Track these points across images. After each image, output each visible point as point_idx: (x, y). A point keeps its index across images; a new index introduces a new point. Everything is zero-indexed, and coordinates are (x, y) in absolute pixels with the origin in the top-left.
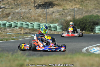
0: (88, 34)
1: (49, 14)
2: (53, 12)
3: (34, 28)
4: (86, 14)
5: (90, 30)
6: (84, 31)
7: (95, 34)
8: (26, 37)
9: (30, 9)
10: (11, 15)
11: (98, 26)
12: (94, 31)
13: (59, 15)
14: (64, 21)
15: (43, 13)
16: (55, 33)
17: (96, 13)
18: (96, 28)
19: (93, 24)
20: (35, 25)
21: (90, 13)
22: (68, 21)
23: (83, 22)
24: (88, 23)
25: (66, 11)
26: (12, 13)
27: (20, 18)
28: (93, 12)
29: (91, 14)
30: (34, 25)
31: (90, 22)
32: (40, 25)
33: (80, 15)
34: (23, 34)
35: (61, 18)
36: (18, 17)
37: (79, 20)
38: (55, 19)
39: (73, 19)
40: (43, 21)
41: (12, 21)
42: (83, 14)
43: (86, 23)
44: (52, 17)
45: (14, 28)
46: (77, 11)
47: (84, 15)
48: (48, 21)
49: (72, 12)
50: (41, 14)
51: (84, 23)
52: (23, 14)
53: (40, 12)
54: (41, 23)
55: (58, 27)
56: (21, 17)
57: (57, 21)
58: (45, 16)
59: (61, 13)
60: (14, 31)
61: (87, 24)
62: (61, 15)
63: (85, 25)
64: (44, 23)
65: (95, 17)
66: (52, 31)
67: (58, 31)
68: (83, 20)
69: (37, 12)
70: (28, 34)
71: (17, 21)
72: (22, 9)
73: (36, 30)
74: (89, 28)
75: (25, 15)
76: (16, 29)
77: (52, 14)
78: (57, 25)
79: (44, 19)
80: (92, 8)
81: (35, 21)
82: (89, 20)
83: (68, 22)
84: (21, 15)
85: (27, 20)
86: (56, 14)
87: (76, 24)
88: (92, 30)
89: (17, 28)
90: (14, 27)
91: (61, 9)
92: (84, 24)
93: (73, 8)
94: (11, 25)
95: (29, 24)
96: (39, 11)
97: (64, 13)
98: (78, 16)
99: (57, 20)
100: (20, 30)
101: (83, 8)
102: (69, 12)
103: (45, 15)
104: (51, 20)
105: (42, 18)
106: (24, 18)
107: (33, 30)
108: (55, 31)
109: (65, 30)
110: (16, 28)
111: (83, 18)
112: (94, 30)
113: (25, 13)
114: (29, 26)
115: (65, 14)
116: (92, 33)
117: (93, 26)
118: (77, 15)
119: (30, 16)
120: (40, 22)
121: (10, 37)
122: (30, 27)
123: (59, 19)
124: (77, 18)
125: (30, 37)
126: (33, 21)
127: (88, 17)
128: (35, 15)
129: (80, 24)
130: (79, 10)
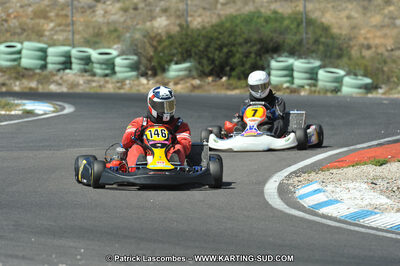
1: (83, 7)
3: (19, 65)
4: (230, 10)
6: (224, 79)
11: (280, 56)
13: (121, 13)
14: (145, 36)
15: (55, 4)
17: (270, 3)
18: (274, 64)
19: (259, 50)
20: (24, 52)
21: (246, 4)
22: (159, 34)
23: (219, 42)
24: (240, 45)
30: (19, 52)
31: (247, 41)
32: (44, 51)
33: (208, 13)
35: (129, 22)
37: (204, 33)
38: (105, 29)
39: (178, 29)
40: (55, 37)
42: (219, 6)
43: (233, 45)
44: (94, 19)
47: (222, 13)
50: (48, 9)
51: (226, 46)
54: (50, 46)
55: (118, 61)
58: (67, 16)
59: (127, 4)
61: (237, 51)
62: (131, 11)
63: (227, 53)
64: (63, 45)
65: (267, 21)
66: (96, 78)
67: (120, 76)
68: (220, 33)
73: (31, 73)
74: (243, 65)
77: (95, 6)
78: (114, 53)
79: (61, 28)
81: (25, 34)
82: (244, 33)
83: (160, 41)
86: (110, 7)
87: (194, 50)
92: (225, 50)
95: (2, 48)
97: (141, 5)
98: (200, 16)
99: (116, 30)
103: (62, 9)
104: (91, 30)
105: (52, 25)
108: (107, 78)
109: (150, 72)
111: (221, 25)
114: (1, 57)
115: (148, 8)
117: (260, 56)
118: (195, 12)
119: (3, 15)
120: (45, 39)
122: (4, 61)
123: (120, 29)
124: (195, 23)
125: (20, 113)
126: (14, 34)
127: (238, 21)
128: (21, 10)
129: (210, 49)
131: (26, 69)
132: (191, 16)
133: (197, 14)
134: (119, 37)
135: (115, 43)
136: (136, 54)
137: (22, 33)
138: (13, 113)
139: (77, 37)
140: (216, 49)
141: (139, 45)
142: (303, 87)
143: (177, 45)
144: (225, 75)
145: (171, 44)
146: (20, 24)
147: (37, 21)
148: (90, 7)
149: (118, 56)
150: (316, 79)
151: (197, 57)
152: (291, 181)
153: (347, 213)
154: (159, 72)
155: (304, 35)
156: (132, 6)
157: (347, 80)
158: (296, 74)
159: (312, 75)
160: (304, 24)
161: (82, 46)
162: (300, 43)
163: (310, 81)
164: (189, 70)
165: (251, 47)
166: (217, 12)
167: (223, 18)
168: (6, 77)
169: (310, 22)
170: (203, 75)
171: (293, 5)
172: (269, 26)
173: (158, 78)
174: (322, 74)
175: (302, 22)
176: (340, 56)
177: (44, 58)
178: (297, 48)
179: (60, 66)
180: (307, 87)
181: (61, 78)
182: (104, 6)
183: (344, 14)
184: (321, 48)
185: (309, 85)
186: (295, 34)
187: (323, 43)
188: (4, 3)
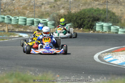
0: (86, 33)
1: (38, 6)
2: (43, 4)
3: (18, 24)
4: (84, 8)
6: (82, 29)
7: (96, 32)
8: (13, 36)
11: (99, 22)
12: (95, 29)
13: (50, 8)
14: (57, 15)
17: (96, 6)
18: (97, 24)
19: (93, 20)
20: (19, 20)
21: (89, 6)
22: (61, 15)
23: (80, 17)
24: (87, 18)
25: (58, 3)
28: (93, 5)
30: (18, 20)
31: (89, 17)
32: (26, 19)
33: (77, 9)
35: (52, 11)
37: (75, 14)
38: (45, 13)
39: (67, 13)
40: (29, 15)
42: (80, 6)
43: (85, 18)
44: (41, 10)
46: (73, 3)
49: (66, 4)
50: (27, 7)
51: (82, 18)
52: (4, 6)
53: (25, 4)
56: (2, 9)
57: (48, 15)
58: (33, 9)
61: (86, 20)
62: (53, 8)
64: (32, 17)
68: (80, 15)
69: (22, 4)
74: (87, 25)
75: (6, 7)
77: (42, 6)
78: (47, 20)
79: (31, 12)
81: (20, 14)
82: (88, 15)
84: (1, 7)
85: (9, 13)
86: (46, 6)
87: (72, 20)
88: (92, 27)
92: (82, 20)
95: (13, 18)
96: (24, 2)
97: (56, 6)
98: (74, 9)
99: (48, 13)
102: (62, 4)
103: (32, 7)
104: (40, 14)
105: (28, 12)
106: (5, 11)
107: (17, 26)
111: (81, 12)
112: (95, 27)
113: (6, 5)
114: (12, 21)
115: (58, 7)
116: (92, 31)
117: (93, 22)
118: (73, 8)
119: (13, 8)
120: (26, 16)
122: (13, 23)
123: (49, 13)
124: (73, 12)
125: (18, 36)
126: (16, 14)
127: (86, 11)
128: (19, 7)
129: (77, 19)
130: (75, 2)
131: (20, 25)
132: (72, 9)
135: (48, 17)
136: (54, 21)
137: (19, 14)
138: (16, 36)
139: (36, 15)
140: (79, 19)
141: (55, 18)
142: (106, 32)
143: (67, 18)
144: (82, 28)
145: (65, 18)
146: (18, 11)
147: (24, 10)
148: (40, 6)
150: (110, 29)
151: (73, 22)
152: (102, 55)
153: (120, 63)
155: (107, 16)
156: (53, 6)
157: (120, 30)
158: (104, 28)
159: (109, 28)
160: (107, 12)
161: (37, 18)
162: (106, 18)
163: (108, 30)
164: (70, 26)
165: (90, 19)
166: (80, 8)
167: (82, 10)
168: (14, 27)
169: (109, 12)
170: (75, 27)
171: (104, 6)
172: (96, 12)
174: (112, 28)
175: (106, 11)
176: (118, 22)
177: (26, 22)
178: (105, 19)
179: (30, 24)
180: (107, 32)
181: (31, 28)
182: (44, 6)
183: (119, 9)
184: (112, 19)
185: (108, 31)
186: (104, 15)
187: (113, 18)
188: (13, 5)
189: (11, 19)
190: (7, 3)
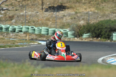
0: (104, 42)
1: (60, 18)
2: (64, 16)
3: (41, 33)
4: (102, 19)
5: (107, 37)
6: (99, 38)
7: (113, 42)
9: (37, 11)
10: (15, 18)
12: (111, 39)
13: (71, 19)
14: (76, 26)
15: (52, 17)
16: (66, 40)
17: (114, 17)
18: (114, 34)
19: (110, 30)
20: (42, 30)
21: (107, 17)
22: (81, 26)
23: (98, 28)
24: (104, 29)
25: (79, 15)
26: (17, 16)
27: (25, 21)
28: (111, 16)
29: (108, 19)
30: (41, 30)
31: (106, 28)
32: (48, 30)
33: (96, 20)
34: (29, 40)
35: (73, 22)
36: (23, 20)
37: (93, 25)
38: (66, 24)
39: (86, 24)
40: (52, 26)
41: (16, 26)
42: (99, 18)
43: (102, 29)
44: (63, 21)
45: (18, 34)
46: (92, 15)
47: (100, 20)
48: (58, 26)
49: (86, 16)
50: (50, 18)
51: (100, 29)
52: (29, 17)
53: (48, 15)
54: (50, 28)
55: (69, 33)
56: (27, 20)
58: (55, 20)
59: (72, 17)
60: (18, 36)
61: (103, 31)
62: (74, 19)
63: (100, 31)
64: (54, 28)
65: (112, 22)
67: (69, 37)
68: (98, 25)
69: (46, 15)
70: (35, 41)
71: (22, 25)
72: (28, 11)
73: (44, 36)
74: (105, 34)
75: (31, 18)
76: (21, 35)
77: (63, 18)
78: (68, 30)
79: (54, 23)
80: (109, 12)
81: (43, 25)
82: (105, 25)
84: (27, 19)
85: (33, 24)
86: (67, 18)
87: (91, 30)
88: (109, 37)
89: (22, 33)
90: (18, 32)
91: (73, 13)
92: (100, 30)
93: (87, 11)
94: (15, 30)
95: (36, 29)
97: (76, 17)
98: (93, 21)
99: (69, 24)
100: (25, 35)
101: (99, 12)
102: (82, 16)
103: (54, 18)
104: (62, 24)
105: (51, 23)
106: (30, 22)
107: (40, 36)
108: (65, 38)
109: (78, 36)
110: (20, 33)
111: (98, 23)
112: (112, 37)
114: (36, 31)
115: (78, 18)
116: (109, 41)
117: (110, 33)
119: (37, 20)
120: (49, 26)
121: (14, 43)
122: (36, 33)
124: (92, 23)
125: (37, 44)
127: (104, 22)
128: (42, 18)
129: (95, 30)
130: (94, 14)
131: (43, 35)
133: (92, 20)
134: (69, 26)
135: (68, 28)
136: (74, 31)
137: (41, 25)
140: (97, 30)
143: (86, 28)
145: (84, 28)
146: (42, 22)
147: (47, 21)
148: (62, 18)
149: (69, 31)
151: (91, 32)
154: (80, 36)
164: (89, 36)
166: (98, 20)
168: (37, 37)
170: (93, 37)
173: (80, 38)
177: (48, 32)
179: (52, 34)
182: (66, 18)
188: (37, 16)
189: (34, 29)
190: (32, 15)
